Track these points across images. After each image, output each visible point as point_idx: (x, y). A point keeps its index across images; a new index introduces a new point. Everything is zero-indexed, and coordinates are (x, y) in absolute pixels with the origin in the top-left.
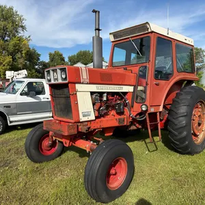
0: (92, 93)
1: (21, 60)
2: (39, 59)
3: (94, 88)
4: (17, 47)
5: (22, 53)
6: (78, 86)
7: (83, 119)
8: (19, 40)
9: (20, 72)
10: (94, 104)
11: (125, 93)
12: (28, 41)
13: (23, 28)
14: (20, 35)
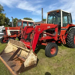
0: (10, 31)
1: (3, 22)
2: (9, 21)
3: (11, 30)
4: (1, 17)
5: (3, 20)
6: (7, 30)
7: (8, 35)
8: (2, 15)
9: (2, 26)
10: (11, 33)
11: (18, 31)
12: (5, 15)
13: (3, 10)
14: (2, 13)
